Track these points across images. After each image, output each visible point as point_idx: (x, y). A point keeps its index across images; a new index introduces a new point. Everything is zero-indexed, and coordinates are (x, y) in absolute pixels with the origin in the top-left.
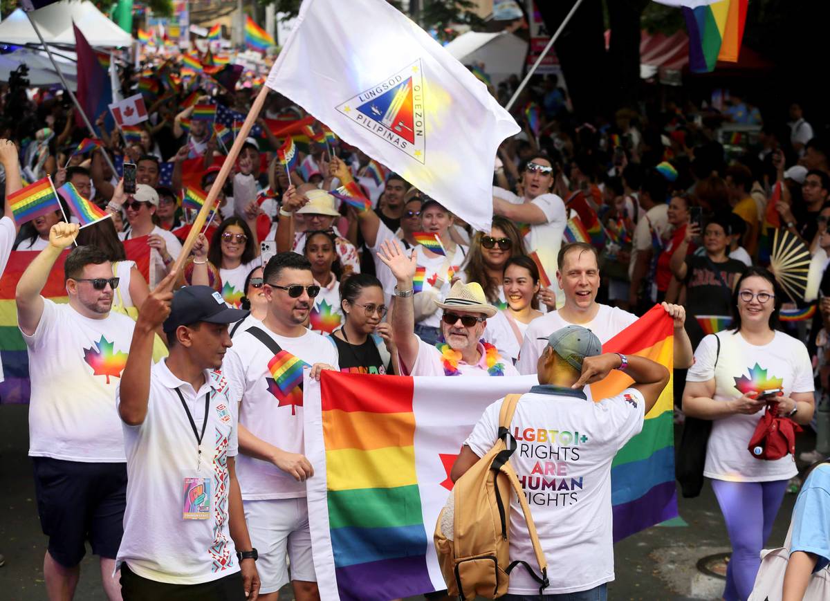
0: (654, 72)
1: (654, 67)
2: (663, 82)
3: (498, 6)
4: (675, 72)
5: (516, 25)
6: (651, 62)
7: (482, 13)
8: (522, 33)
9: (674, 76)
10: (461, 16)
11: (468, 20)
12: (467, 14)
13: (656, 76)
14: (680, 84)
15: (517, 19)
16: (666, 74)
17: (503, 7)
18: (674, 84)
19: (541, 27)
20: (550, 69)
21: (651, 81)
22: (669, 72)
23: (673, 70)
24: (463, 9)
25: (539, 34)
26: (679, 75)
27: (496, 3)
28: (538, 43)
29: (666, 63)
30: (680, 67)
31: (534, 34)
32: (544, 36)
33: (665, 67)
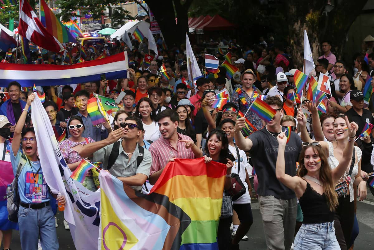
1: (194, 29)
2: (197, 33)
3: (140, 11)
4: (201, 30)
5: (146, 18)
7: (133, 15)
8: (148, 20)
10: (125, 16)
12: (127, 16)
13: (194, 32)
14: (203, 34)
15: (146, 16)
16: (198, 31)
17: (141, 12)
18: (201, 34)
19: (153, 18)
20: (158, 32)
23: (200, 29)
24: (126, 14)
25: (153, 20)
26: (203, 30)
27: (139, 11)
28: (153, 24)
29: (198, 27)
30: (203, 28)
31: (151, 20)
32: (155, 21)
33: (197, 28)
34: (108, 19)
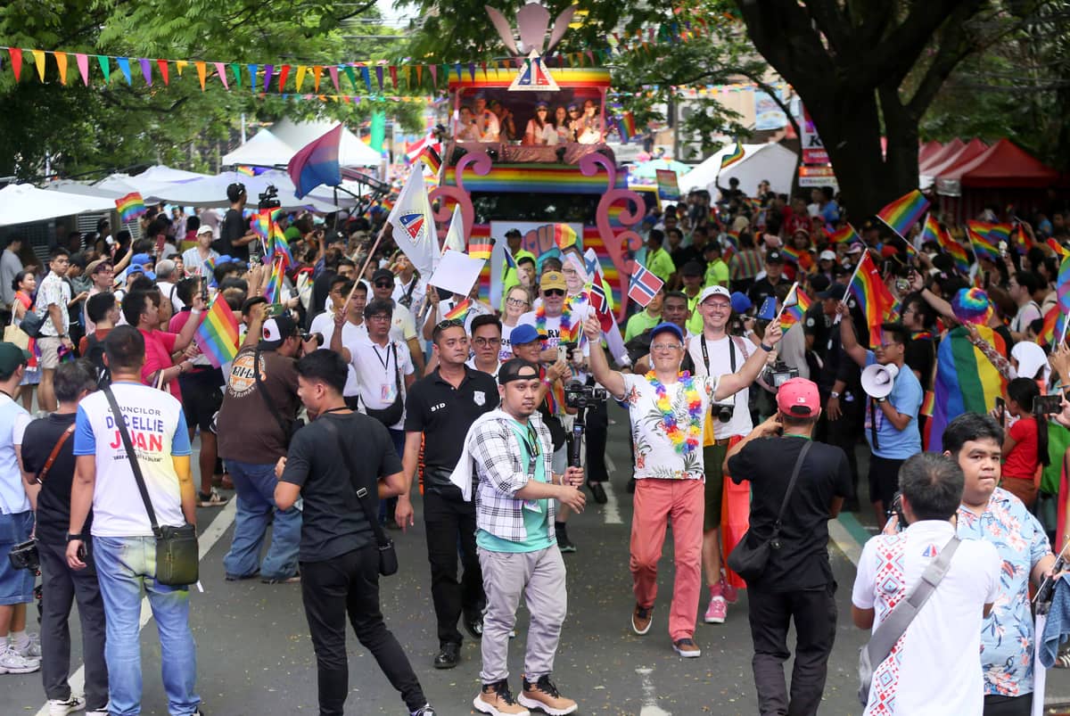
0: (932, 183)
1: (931, 178)
2: (940, 193)
3: (761, 115)
4: (953, 182)
5: (780, 135)
6: (929, 172)
7: (745, 123)
8: (791, 144)
9: (953, 186)
10: (726, 127)
11: (734, 131)
12: (733, 125)
13: (933, 187)
14: (959, 195)
15: (781, 129)
16: (943, 185)
17: (765, 116)
18: (953, 195)
19: (813, 137)
20: (825, 181)
21: (928, 191)
22: (946, 182)
23: (950, 180)
24: (729, 120)
25: (811, 144)
26: (958, 185)
27: (758, 112)
28: (811, 155)
29: (943, 173)
30: (959, 177)
31: (805, 143)
32: (815, 147)
33: (942, 177)
34: (664, 132)
